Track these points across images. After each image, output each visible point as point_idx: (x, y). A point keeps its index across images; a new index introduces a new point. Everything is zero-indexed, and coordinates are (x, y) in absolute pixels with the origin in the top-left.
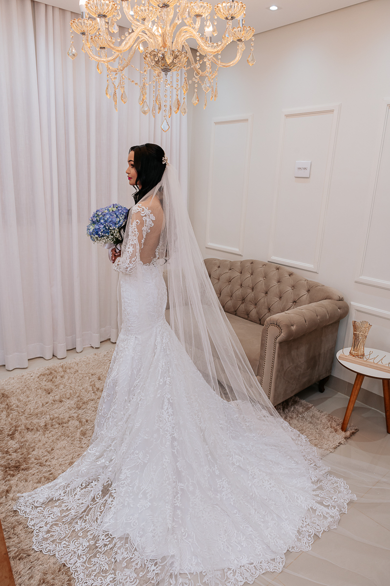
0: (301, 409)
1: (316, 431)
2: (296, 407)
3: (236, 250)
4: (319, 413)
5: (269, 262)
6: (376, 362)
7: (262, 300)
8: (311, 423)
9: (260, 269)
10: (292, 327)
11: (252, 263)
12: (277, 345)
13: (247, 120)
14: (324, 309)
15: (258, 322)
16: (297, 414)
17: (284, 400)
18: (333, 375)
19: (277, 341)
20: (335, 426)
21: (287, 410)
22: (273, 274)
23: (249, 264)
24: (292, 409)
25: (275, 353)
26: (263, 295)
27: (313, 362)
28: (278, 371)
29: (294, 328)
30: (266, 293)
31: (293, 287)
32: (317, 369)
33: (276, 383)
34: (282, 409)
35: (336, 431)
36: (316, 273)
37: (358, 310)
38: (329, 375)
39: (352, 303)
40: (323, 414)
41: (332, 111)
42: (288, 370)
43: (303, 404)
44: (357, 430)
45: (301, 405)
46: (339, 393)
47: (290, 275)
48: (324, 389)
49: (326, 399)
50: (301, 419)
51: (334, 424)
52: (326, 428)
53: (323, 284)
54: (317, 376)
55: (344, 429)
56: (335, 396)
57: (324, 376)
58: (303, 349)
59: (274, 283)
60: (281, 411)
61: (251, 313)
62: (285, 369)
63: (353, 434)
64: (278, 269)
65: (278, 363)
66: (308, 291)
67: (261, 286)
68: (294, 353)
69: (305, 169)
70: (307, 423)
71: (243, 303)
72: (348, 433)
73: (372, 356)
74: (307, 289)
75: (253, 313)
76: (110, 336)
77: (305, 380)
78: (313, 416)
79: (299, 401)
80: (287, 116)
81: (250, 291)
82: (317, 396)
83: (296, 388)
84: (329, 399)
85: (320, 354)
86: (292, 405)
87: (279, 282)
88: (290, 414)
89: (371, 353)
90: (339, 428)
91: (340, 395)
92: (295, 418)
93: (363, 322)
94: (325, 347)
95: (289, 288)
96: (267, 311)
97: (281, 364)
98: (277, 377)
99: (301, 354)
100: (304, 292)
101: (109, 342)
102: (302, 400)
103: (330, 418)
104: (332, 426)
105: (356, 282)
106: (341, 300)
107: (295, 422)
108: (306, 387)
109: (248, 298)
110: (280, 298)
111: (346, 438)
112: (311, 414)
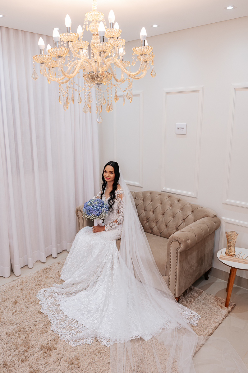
0: (196, 295)
1: (209, 310)
2: (192, 293)
3: (137, 183)
4: (208, 296)
5: (162, 191)
6: (244, 259)
7: (161, 220)
8: (204, 304)
9: (157, 197)
10: (188, 241)
11: (151, 193)
12: (179, 254)
13: (139, 95)
14: (206, 225)
15: (160, 235)
16: (194, 299)
17: (185, 290)
18: (213, 267)
19: (178, 251)
20: (220, 304)
21: (186, 297)
22: (166, 200)
23: (148, 194)
24: (190, 295)
25: (177, 260)
26: (161, 216)
27: (201, 261)
28: (180, 272)
29: (189, 242)
30: (163, 214)
31: (182, 209)
32: (203, 265)
33: (179, 280)
34: (183, 296)
35: (222, 307)
36: (196, 198)
37: (226, 222)
38: (211, 267)
39: (222, 218)
40: (211, 296)
41: (198, 91)
42: (186, 270)
43: (196, 290)
44: (235, 305)
45: (196, 291)
46: (218, 279)
47: (178, 201)
48: (208, 278)
49: (211, 284)
50: (197, 302)
51: (219, 303)
52: (214, 306)
53: (202, 206)
54: (204, 270)
55: (227, 306)
56: (216, 281)
57: (208, 269)
58: (195, 254)
59: (168, 207)
60: (183, 297)
61: (154, 229)
62: (184, 269)
63: (233, 308)
64: (170, 197)
65: (180, 266)
66: (192, 211)
67: (159, 210)
68: (189, 257)
69: (183, 128)
70: (202, 304)
71: (147, 222)
72: (230, 308)
73: (241, 255)
74: (191, 210)
75: (155, 228)
76: (52, 253)
77: (197, 274)
78: (204, 299)
79: (193, 289)
80: (167, 93)
81: (151, 213)
82: (204, 283)
83: (191, 280)
84: (213, 284)
85: (204, 255)
86: (189, 292)
87: (171, 206)
88: (189, 299)
89: (240, 253)
90: (223, 305)
91: (219, 280)
92: (193, 301)
93: (232, 232)
94: (208, 249)
95: (179, 211)
96: (165, 227)
97: (182, 267)
98: (180, 276)
99: (193, 258)
100: (189, 213)
101: (50, 257)
102: (195, 288)
103: (216, 299)
104: (218, 304)
105: (224, 204)
106: (215, 216)
107: (193, 304)
108: (198, 278)
109: (151, 219)
110: (174, 217)
111: (229, 312)
112: (203, 298)
